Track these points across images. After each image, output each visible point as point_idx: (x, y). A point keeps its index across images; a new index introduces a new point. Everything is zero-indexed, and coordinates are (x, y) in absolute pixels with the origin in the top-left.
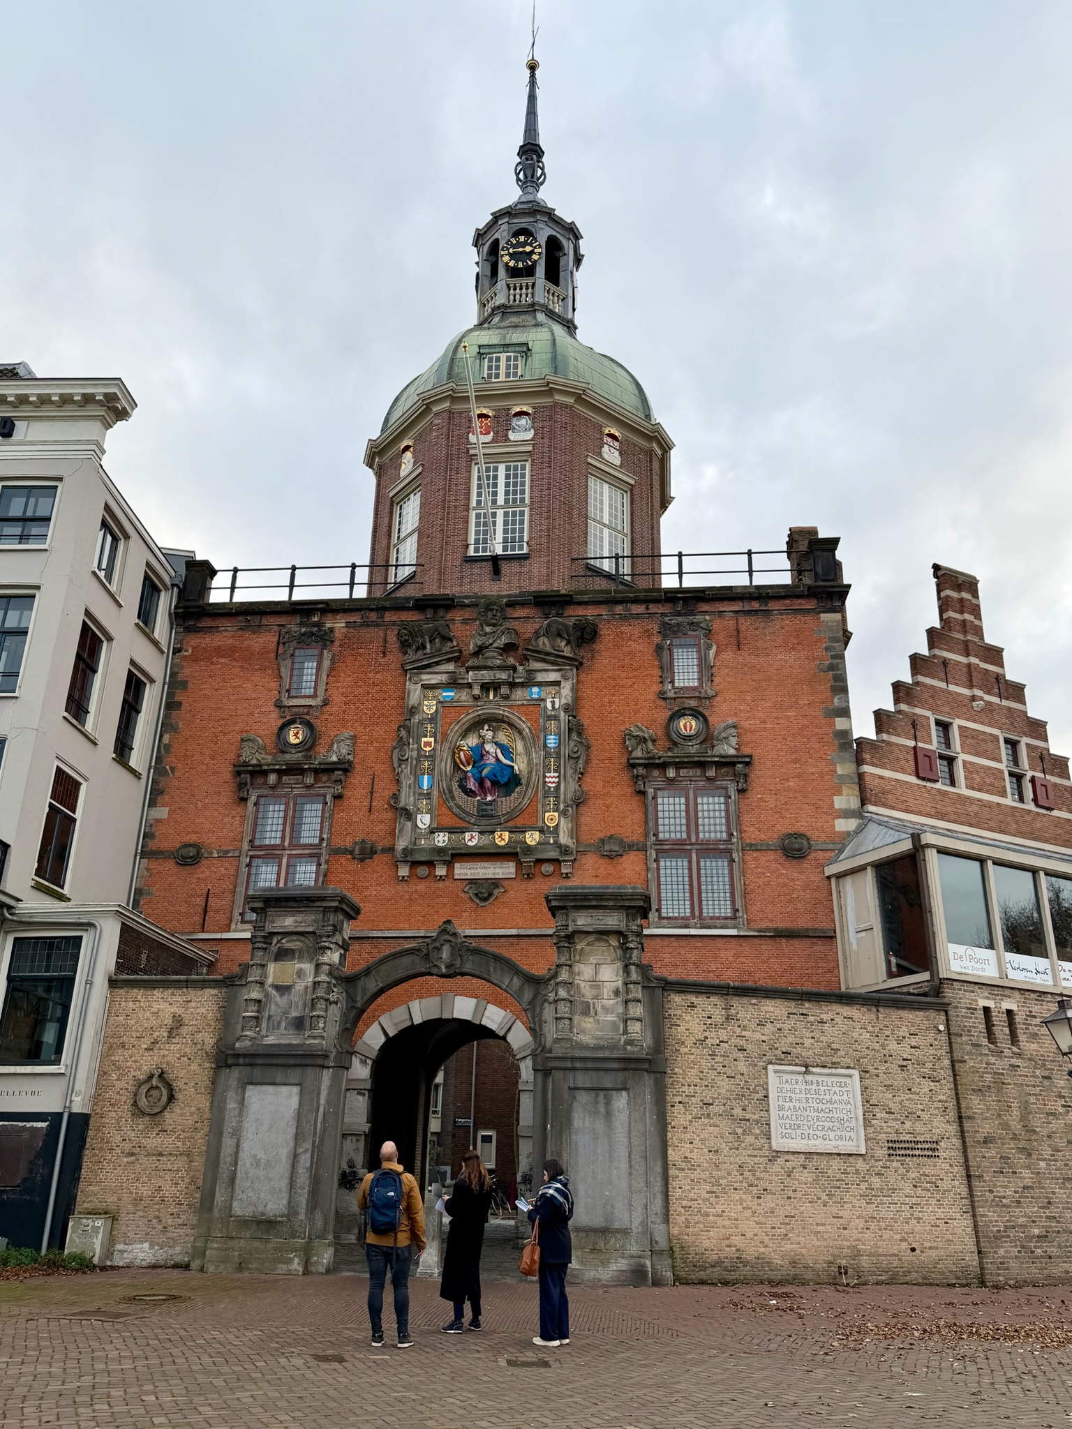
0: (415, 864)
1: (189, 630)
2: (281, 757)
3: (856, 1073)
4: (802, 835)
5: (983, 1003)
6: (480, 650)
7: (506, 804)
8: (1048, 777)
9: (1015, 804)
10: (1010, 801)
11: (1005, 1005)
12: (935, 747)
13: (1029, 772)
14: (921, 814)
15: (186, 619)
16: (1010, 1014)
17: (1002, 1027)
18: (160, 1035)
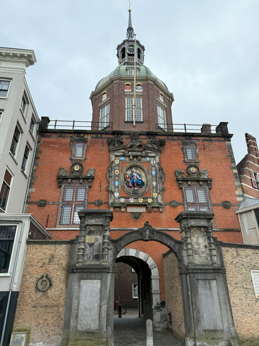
0: (115, 207)
1: (42, 136)
2: (72, 174)
4: (228, 202)
6: (132, 146)
7: (141, 190)
12: (254, 179)
14: (255, 197)
15: (41, 133)
18: (45, 261)
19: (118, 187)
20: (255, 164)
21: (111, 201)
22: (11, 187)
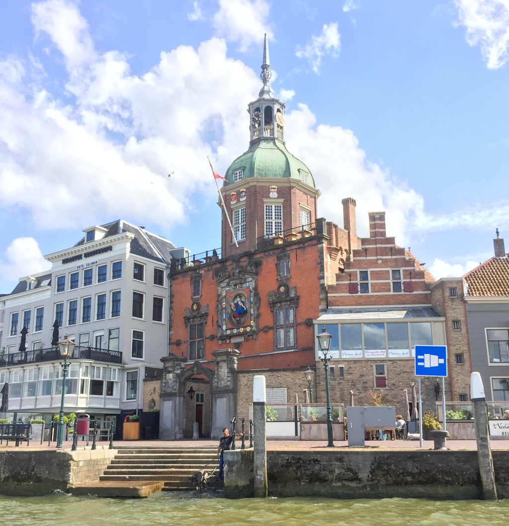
0: (223, 340)
1: (173, 279)
2: (192, 314)
3: (286, 389)
4: (311, 319)
5: (330, 366)
7: (243, 320)
8: (412, 280)
9: (394, 293)
10: (392, 293)
11: (339, 366)
12: (358, 281)
13: (402, 281)
14: (350, 305)
15: (171, 277)
16: (342, 369)
17: (337, 372)
18: (152, 391)
19: (225, 320)
20: (368, 258)
21: (219, 335)
22: (144, 340)
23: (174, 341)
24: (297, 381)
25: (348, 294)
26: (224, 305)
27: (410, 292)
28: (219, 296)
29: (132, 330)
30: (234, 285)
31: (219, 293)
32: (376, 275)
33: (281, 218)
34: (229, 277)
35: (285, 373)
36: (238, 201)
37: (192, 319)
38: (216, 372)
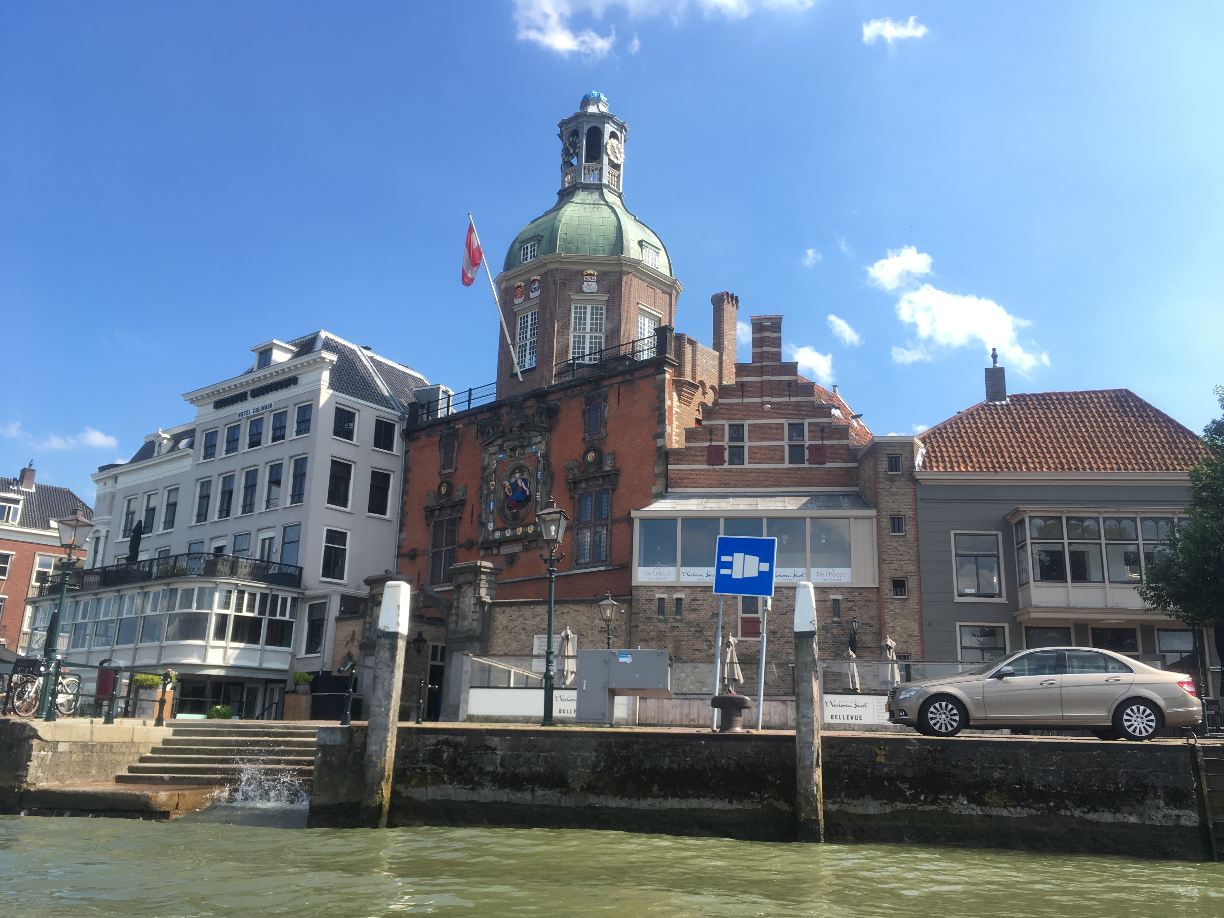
0: (486, 549)
2: (439, 502)
5: (658, 596)
7: (522, 512)
8: (825, 442)
9: (791, 466)
10: (786, 465)
11: (676, 596)
12: (726, 443)
13: (807, 443)
14: (709, 487)
15: (409, 435)
16: (679, 600)
17: (670, 607)
18: (349, 639)
19: (492, 513)
20: (746, 400)
21: (480, 540)
22: (347, 547)
23: (405, 550)
24: (597, 621)
25: (705, 467)
26: (493, 485)
27: (820, 464)
28: (485, 469)
29: (325, 529)
30: (511, 450)
31: (486, 463)
32: (759, 432)
33: (601, 330)
34: (503, 435)
35: (576, 607)
36: (527, 298)
37: (437, 512)
38: (455, 604)
